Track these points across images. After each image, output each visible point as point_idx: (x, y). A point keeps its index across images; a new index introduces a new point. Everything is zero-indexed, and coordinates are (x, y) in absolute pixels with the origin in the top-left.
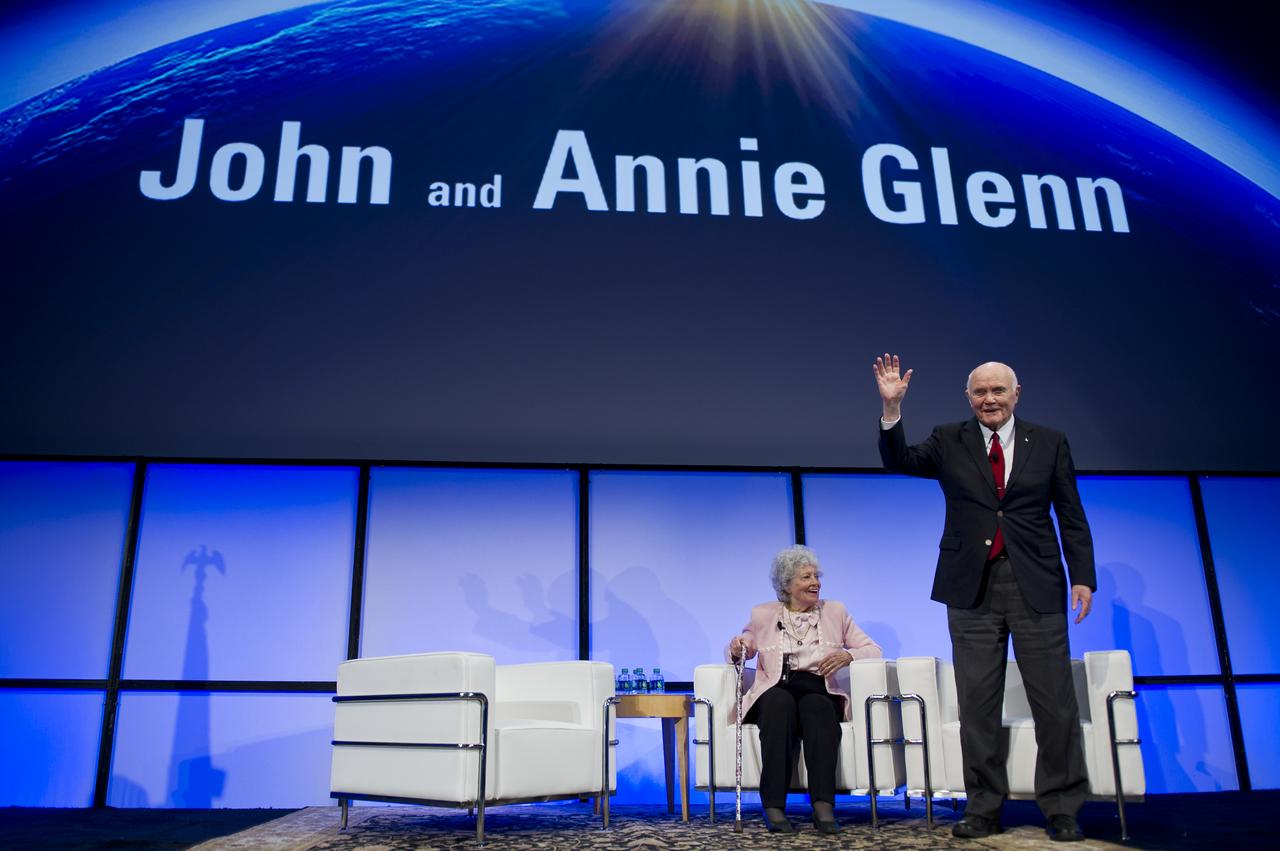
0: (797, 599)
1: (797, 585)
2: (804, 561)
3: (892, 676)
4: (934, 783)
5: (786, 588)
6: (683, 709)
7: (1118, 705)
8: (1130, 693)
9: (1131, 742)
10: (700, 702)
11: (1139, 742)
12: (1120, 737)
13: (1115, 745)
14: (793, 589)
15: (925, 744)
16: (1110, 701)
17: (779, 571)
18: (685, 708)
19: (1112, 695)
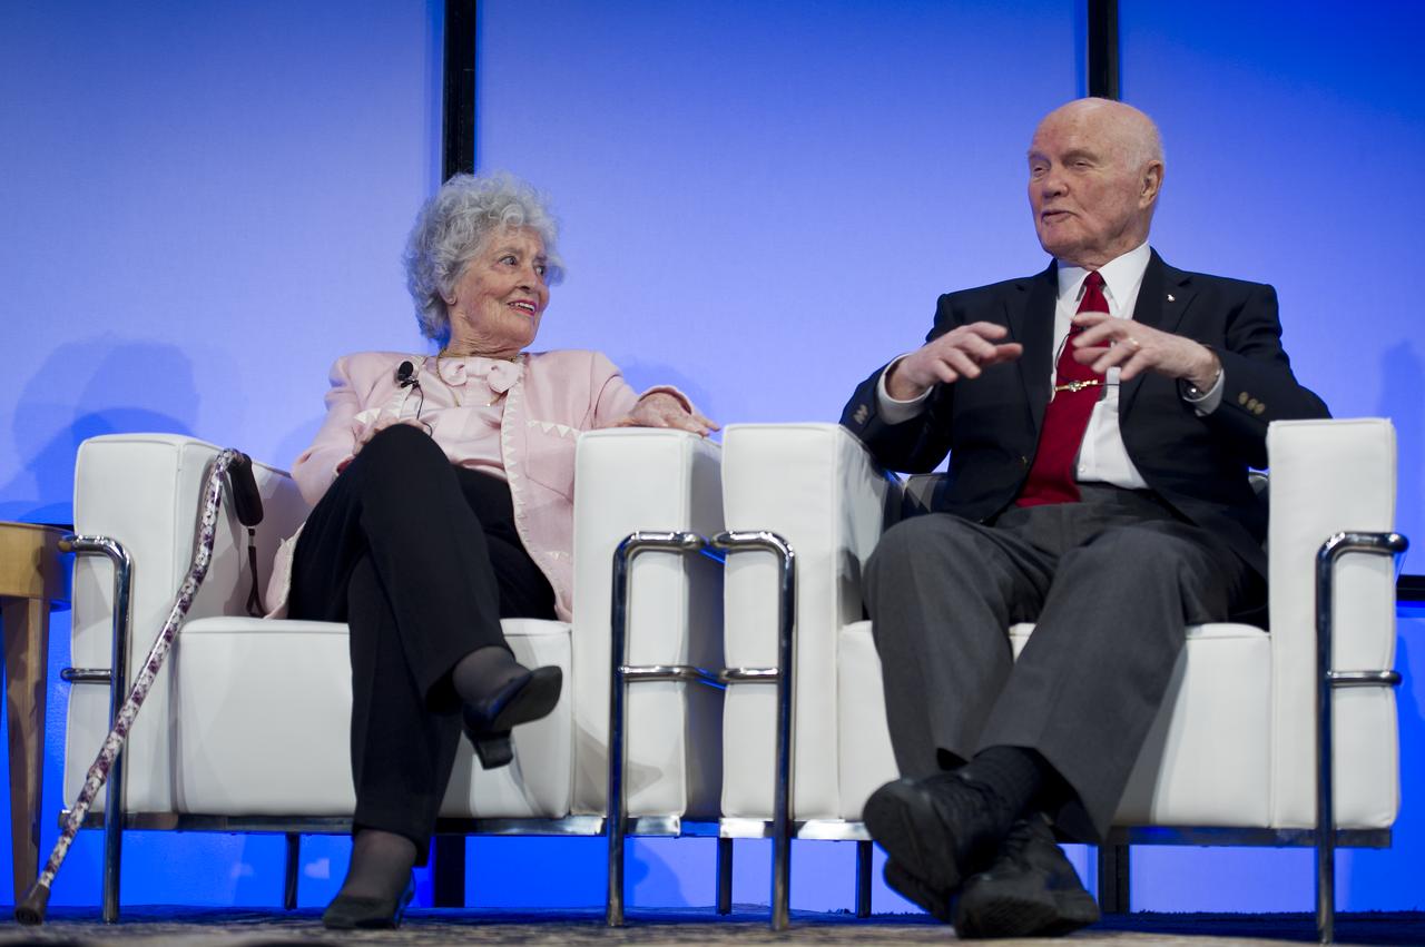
0: (471, 322)
1: (479, 280)
2: (511, 212)
3: (706, 482)
4: (802, 798)
5: (445, 287)
6: (33, 570)
7: (1347, 572)
8: (1383, 537)
9: (1372, 679)
10: (93, 549)
11: (1394, 681)
12: (1342, 664)
13: (1326, 687)
14: (461, 290)
15: (785, 681)
16: (1325, 562)
17: (431, 232)
18: (40, 569)
19: (1331, 545)
